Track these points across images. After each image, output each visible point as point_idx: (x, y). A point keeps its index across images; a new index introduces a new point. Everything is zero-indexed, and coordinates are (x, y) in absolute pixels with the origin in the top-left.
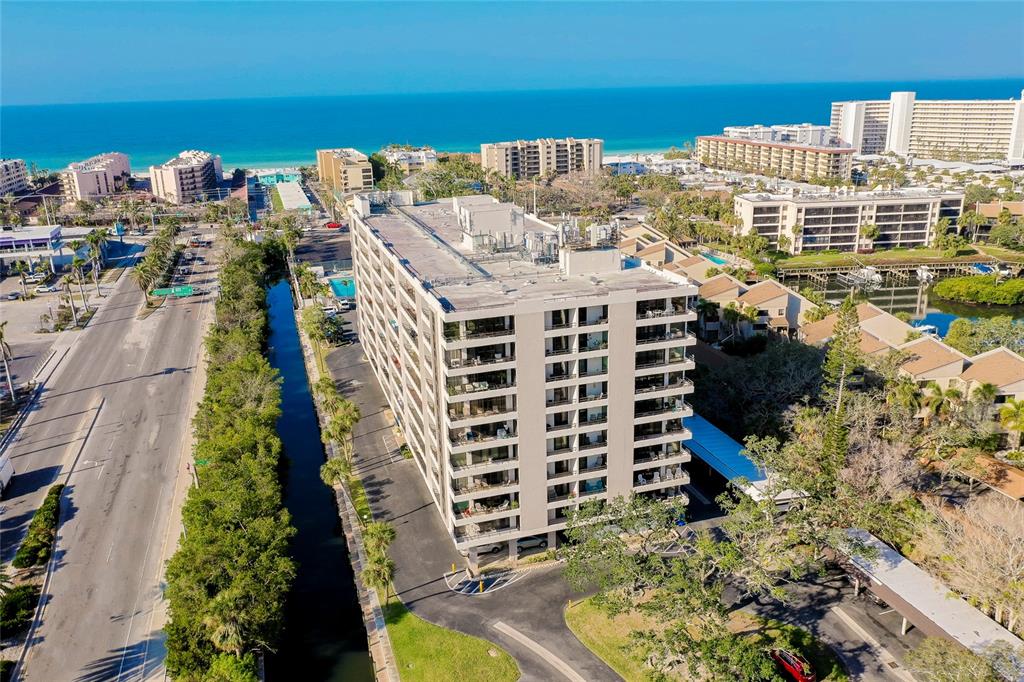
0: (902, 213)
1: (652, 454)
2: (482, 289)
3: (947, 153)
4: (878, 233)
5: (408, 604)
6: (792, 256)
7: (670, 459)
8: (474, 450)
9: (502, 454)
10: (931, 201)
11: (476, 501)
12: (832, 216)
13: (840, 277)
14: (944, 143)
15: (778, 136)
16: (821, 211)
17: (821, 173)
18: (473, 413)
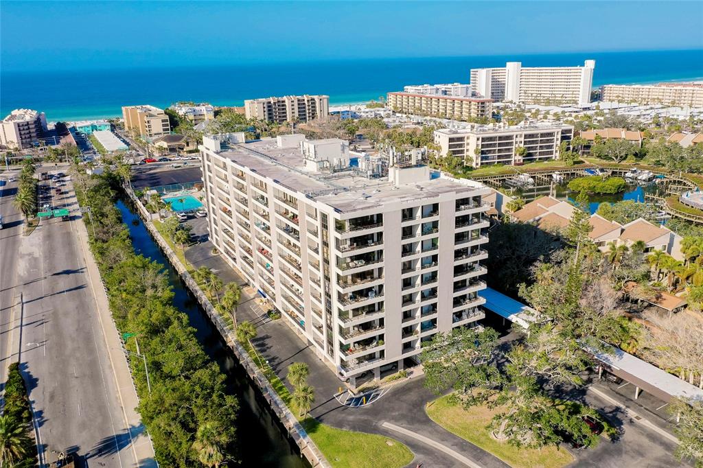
0: (539, 139)
1: (462, 300)
2: (347, 197)
3: (542, 101)
4: (527, 152)
5: (317, 418)
6: (475, 169)
7: (473, 303)
8: (354, 308)
9: (371, 309)
10: (556, 131)
11: (355, 343)
12: (498, 142)
13: (508, 182)
14: (540, 94)
15: (440, 92)
16: (491, 139)
17: (474, 115)
18: (354, 282)
